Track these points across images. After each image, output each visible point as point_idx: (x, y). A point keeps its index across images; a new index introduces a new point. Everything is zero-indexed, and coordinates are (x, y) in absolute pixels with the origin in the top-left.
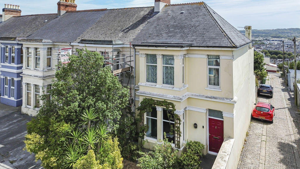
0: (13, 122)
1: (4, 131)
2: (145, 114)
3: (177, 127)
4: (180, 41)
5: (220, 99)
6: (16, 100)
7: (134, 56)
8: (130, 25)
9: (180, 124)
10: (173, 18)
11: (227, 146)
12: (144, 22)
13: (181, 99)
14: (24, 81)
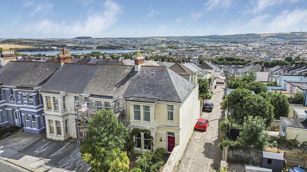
0: (46, 145)
1: (44, 152)
2: (134, 137)
3: (151, 142)
4: (153, 96)
5: (173, 127)
6: (39, 130)
7: (125, 103)
8: (120, 81)
9: (153, 140)
10: (147, 78)
11: (176, 149)
12: (129, 79)
13: (154, 129)
14: (47, 118)
